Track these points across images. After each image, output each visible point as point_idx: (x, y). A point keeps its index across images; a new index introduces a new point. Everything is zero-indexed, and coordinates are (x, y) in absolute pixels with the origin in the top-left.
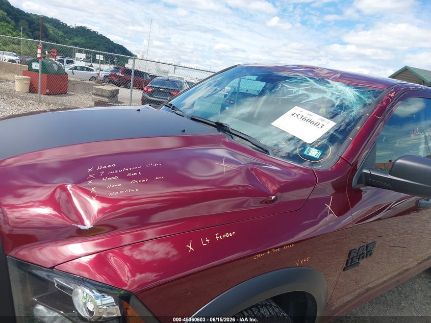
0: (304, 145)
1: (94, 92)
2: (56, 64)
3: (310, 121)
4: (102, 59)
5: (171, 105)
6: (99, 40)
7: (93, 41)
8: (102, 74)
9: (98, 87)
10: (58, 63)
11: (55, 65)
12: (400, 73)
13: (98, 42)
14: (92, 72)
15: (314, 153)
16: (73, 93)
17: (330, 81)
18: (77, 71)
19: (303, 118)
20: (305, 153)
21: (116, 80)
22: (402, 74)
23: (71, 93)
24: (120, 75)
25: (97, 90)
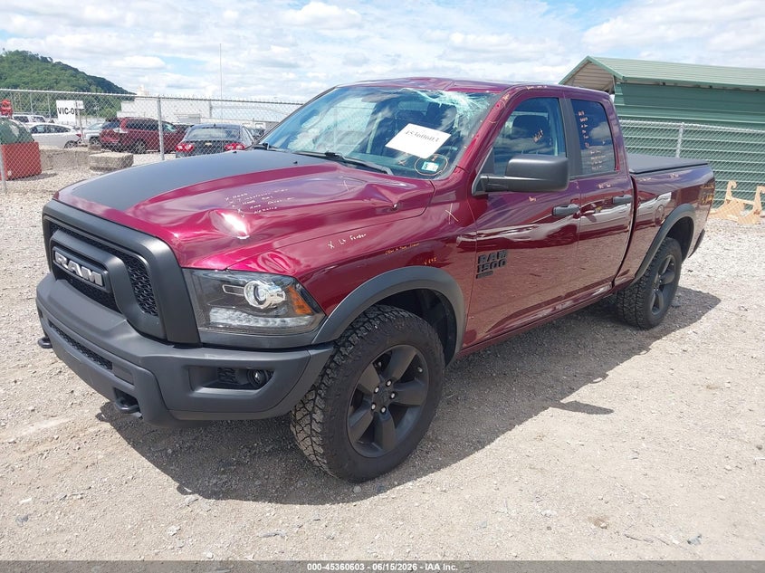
0: (422, 161)
1: (94, 164)
2: (16, 125)
3: (425, 137)
4: (82, 107)
5: (265, 145)
6: (57, 72)
7: (44, 77)
8: (88, 135)
9: (99, 155)
10: (18, 123)
11: (13, 127)
12: (582, 68)
13: (54, 76)
14: (65, 134)
15: (432, 167)
16: (52, 172)
17: (443, 92)
18: (37, 135)
19: (417, 135)
20: (423, 168)
21: (115, 142)
22: (585, 70)
23: (49, 172)
24: (121, 132)
25: (97, 160)
